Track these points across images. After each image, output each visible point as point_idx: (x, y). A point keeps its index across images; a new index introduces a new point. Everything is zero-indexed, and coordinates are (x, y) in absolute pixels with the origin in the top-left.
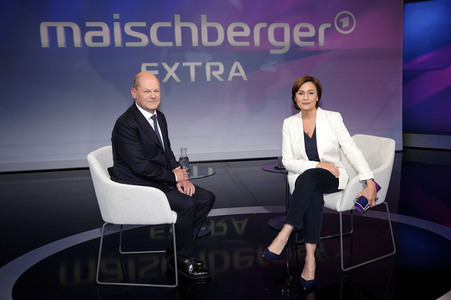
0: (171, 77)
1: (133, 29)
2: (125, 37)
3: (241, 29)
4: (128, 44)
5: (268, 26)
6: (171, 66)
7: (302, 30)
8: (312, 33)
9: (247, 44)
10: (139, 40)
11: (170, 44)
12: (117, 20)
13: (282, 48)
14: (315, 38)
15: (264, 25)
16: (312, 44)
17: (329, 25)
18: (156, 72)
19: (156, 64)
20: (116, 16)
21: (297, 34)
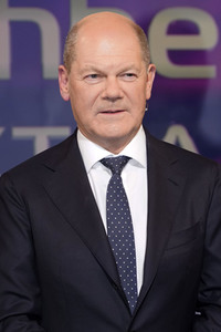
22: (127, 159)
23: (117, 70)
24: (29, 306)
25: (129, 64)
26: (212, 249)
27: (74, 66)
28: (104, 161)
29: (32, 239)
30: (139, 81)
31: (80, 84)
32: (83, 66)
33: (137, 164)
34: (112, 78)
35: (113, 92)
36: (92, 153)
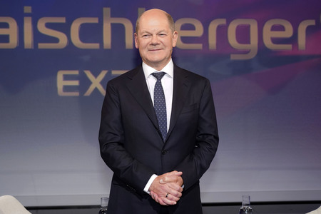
0: (96, 90)
1: (49, 26)
2: (38, 37)
3: (192, 28)
4: (41, 46)
5: (228, 23)
6: (96, 75)
7: (274, 28)
8: (288, 33)
9: (199, 46)
10: (56, 40)
11: (96, 46)
12: (28, 15)
13: (246, 52)
14: (293, 40)
15: (223, 22)
16: (288, 47)
17: (312, 23)
18: (76, 83)
19: (76, 73)
20: (28, 9)
21: (268, 34)
22: (164, 73)
23: (157, 32)
24: (118, 139)
25: (162, 29)
26: (202, 116)
27: (139, 31)
28: (153, 74)
29: (120, 109)
30: (169, 37)
31: (141, 39)
32: (142, 31)
33: (169, 76)
34: (154, 35)
35: (154, 42)
36: (148, 70)
